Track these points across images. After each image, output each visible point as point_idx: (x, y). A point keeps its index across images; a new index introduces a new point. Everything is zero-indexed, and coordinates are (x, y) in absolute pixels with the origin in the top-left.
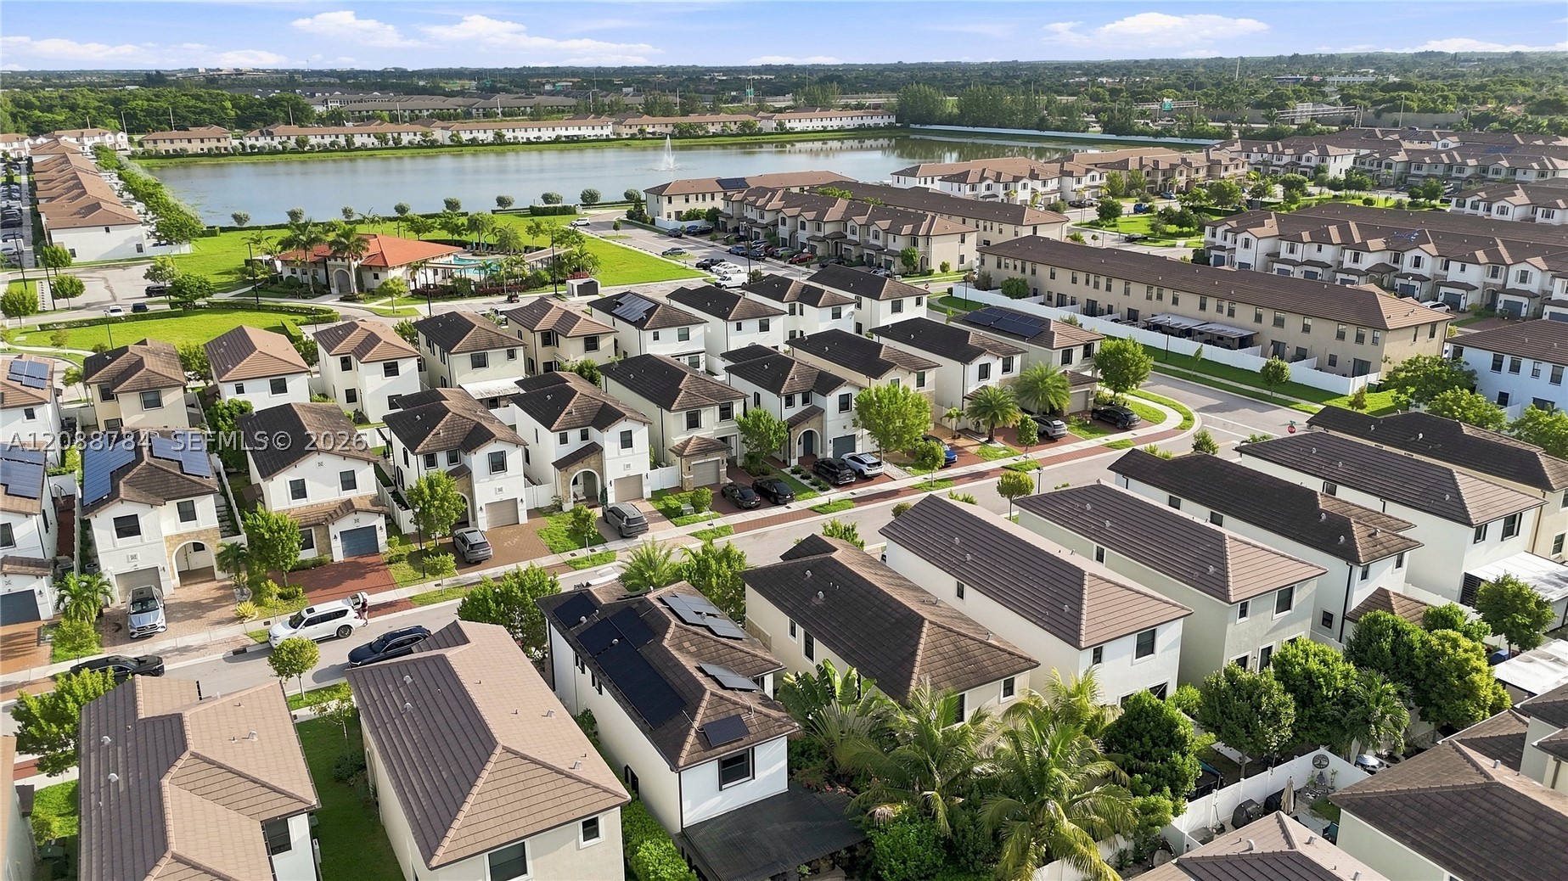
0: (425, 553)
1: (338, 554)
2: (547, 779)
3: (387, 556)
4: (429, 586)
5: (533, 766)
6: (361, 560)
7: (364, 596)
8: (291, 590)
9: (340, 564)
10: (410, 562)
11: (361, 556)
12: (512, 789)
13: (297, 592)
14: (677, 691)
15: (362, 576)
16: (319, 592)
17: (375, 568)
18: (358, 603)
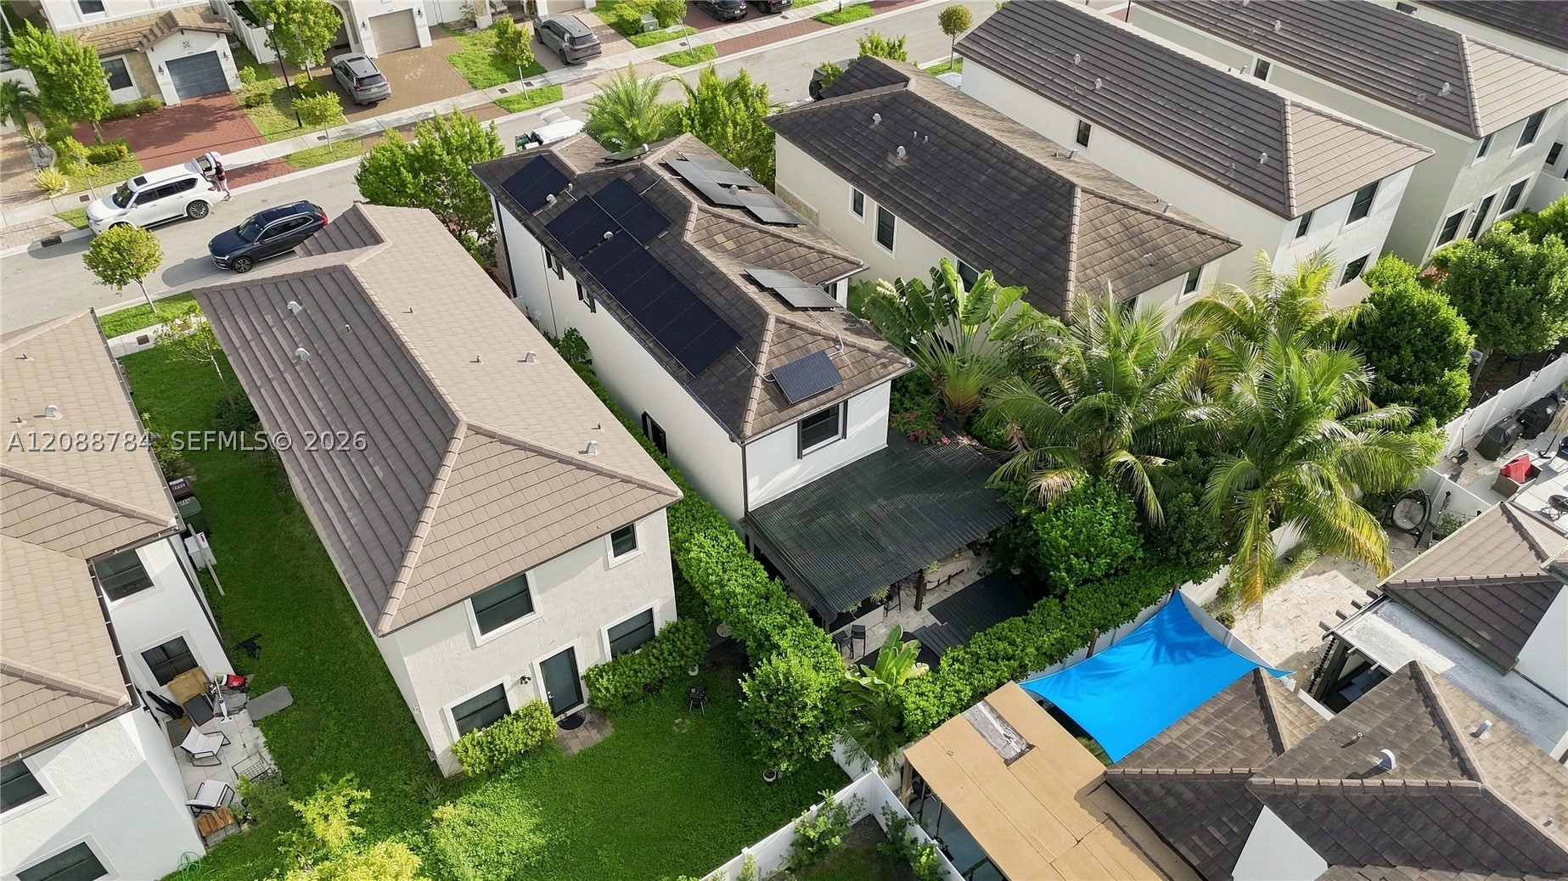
0: (294, 92)
1: (170, 94)
2: (546, 473)
3: (244, 96)
4: (310, 139)
5: (522, 454)
6: (205, 103)
7: (215, 157)
8: (109, 149)
9: (175, 109)
10: (278, 105)
11: (205, 96)
12: (495, 493)
13: (120, 152)
14: (721, 314)
15: (210, 125)
16: (151, 151)
17: (228, 113)
18: (210, 169)
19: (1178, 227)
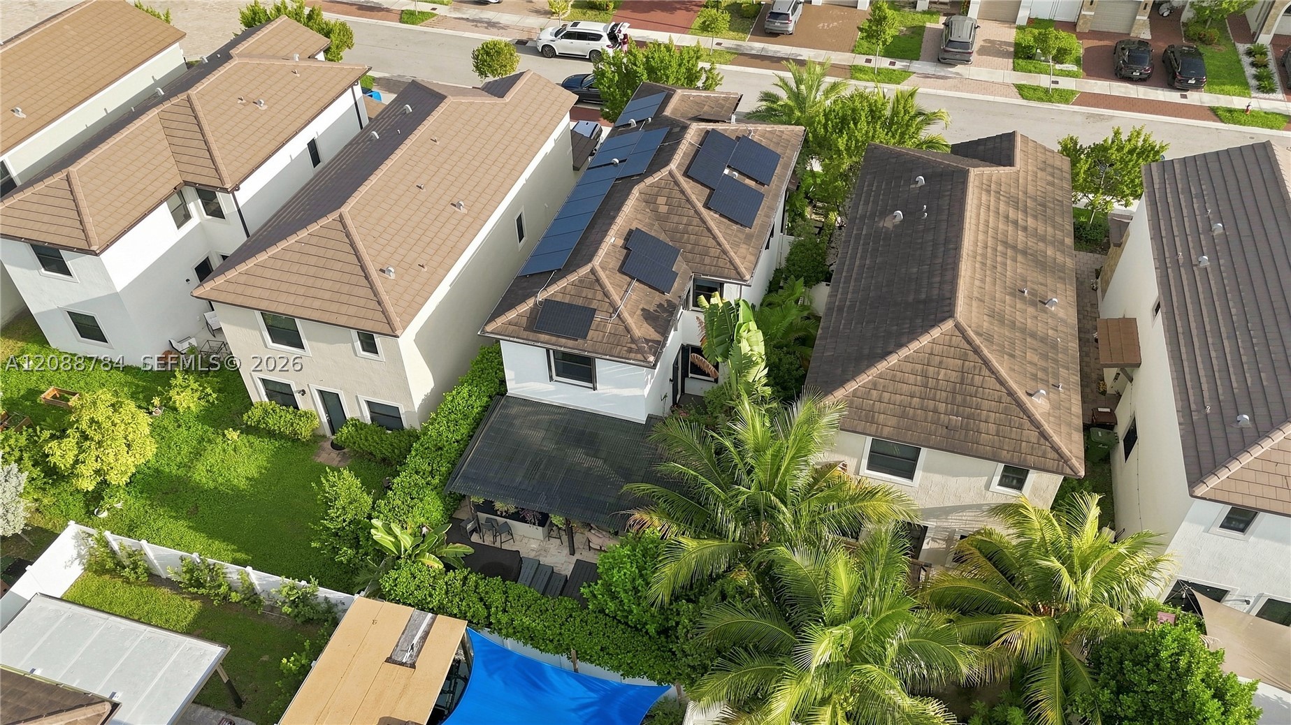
2: (347, 268)
4: (712, 41)
5: (347, 248)
8: (603, 2)
13: (607, 6)
14: (579, 247)
15: (673, 10)
17: (692, 6)
19: (1021, 415)
